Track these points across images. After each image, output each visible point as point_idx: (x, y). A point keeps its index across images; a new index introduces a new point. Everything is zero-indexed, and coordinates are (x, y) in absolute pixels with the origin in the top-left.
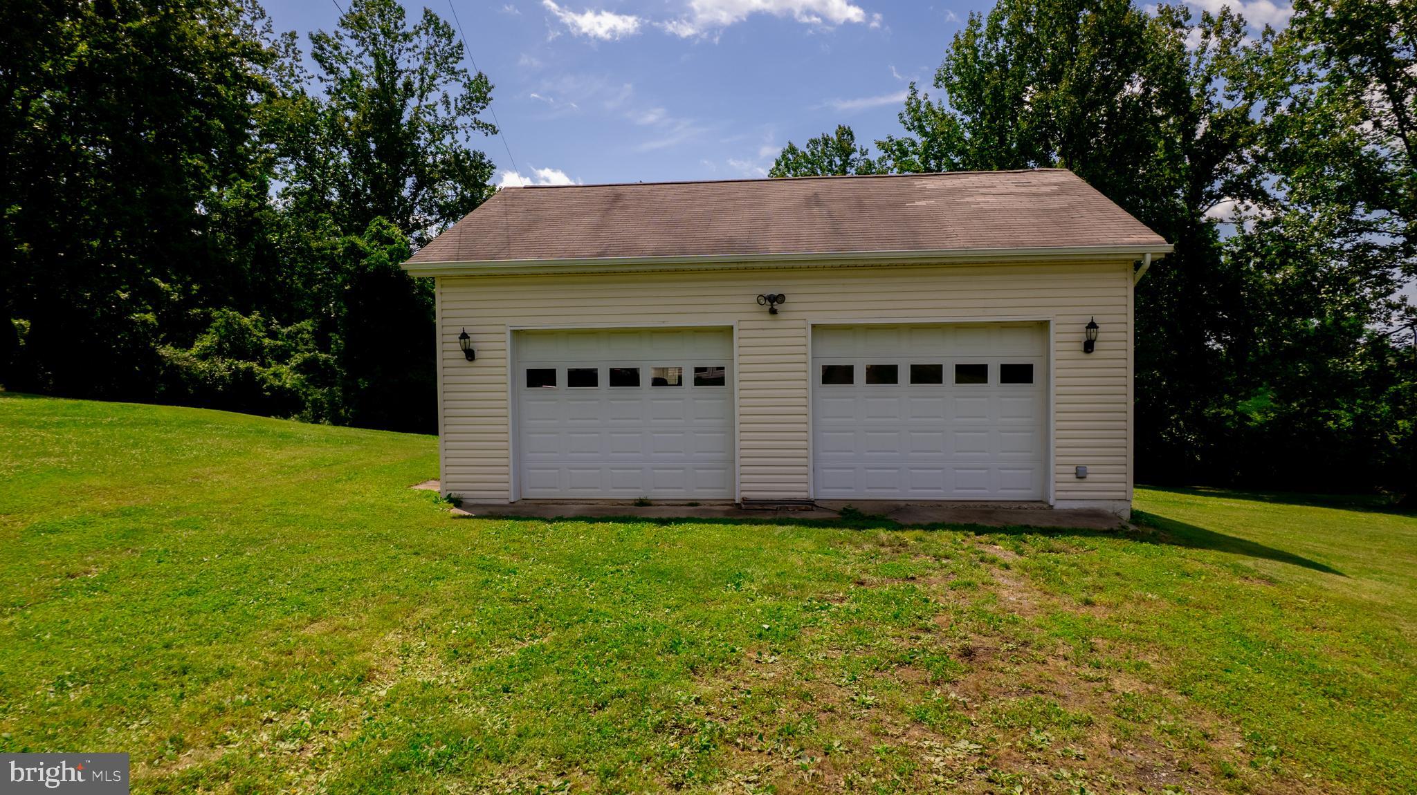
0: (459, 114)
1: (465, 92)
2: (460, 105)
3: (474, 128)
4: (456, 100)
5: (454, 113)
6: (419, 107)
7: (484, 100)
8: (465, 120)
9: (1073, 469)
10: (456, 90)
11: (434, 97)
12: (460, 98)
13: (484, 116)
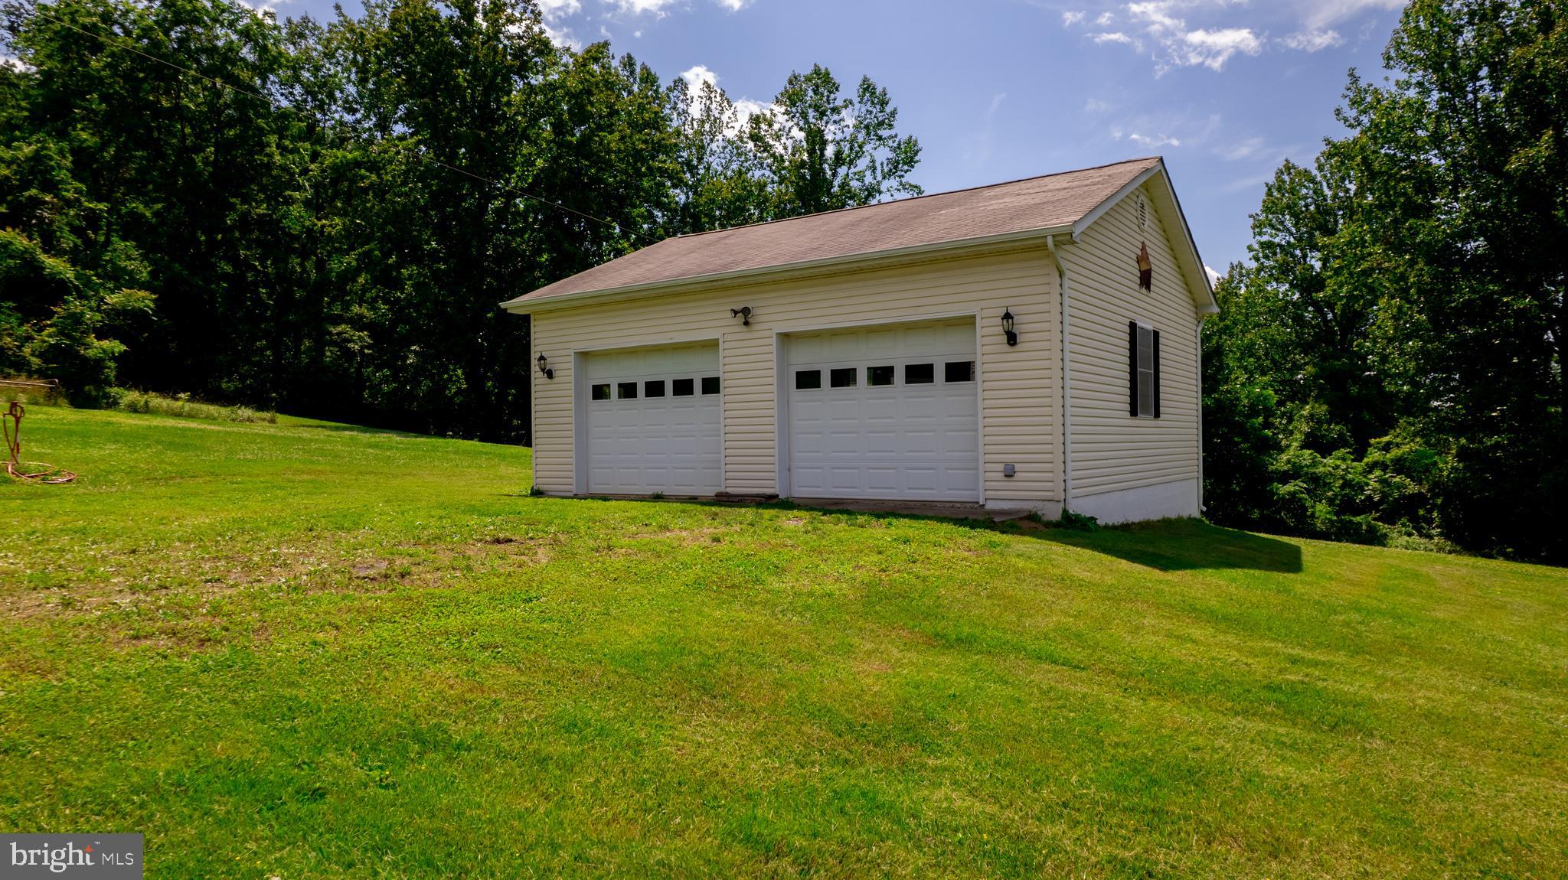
0: (884, 178)
1: (891, 155)
2: (886, 169)
3: (899, 190)
4: (882, 164)
5: (879, 178)
6: (847, 175)
7: (910, 162)
8: (893, 182)
9: (1001, 467)
10: (883, 155)
11: (862, 164)
12: (885, 162)
13: (909, 178)
